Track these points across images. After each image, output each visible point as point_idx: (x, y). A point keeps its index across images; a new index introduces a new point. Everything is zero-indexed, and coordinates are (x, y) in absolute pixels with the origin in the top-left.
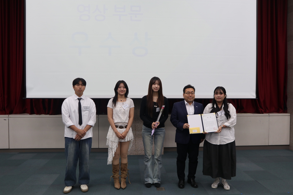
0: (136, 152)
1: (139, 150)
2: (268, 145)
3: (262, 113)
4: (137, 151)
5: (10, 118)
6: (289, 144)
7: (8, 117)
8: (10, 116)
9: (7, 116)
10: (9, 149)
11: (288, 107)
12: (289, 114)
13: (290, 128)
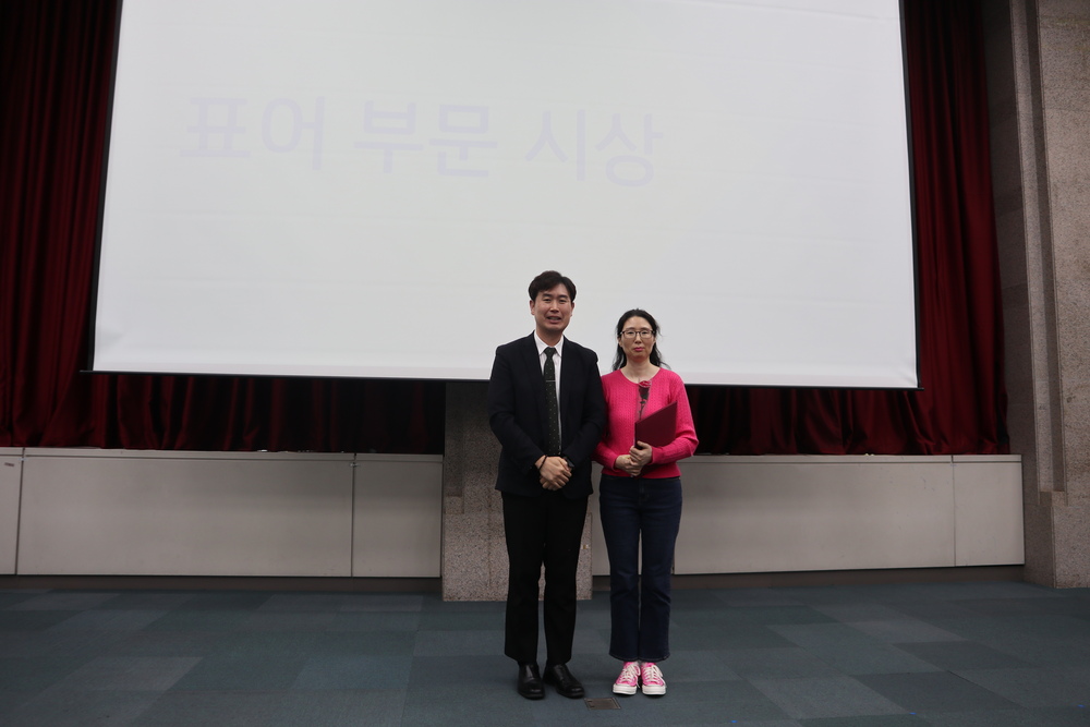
0: (492, 588)
1: (501, 581)
2: (953, 565)
3: (930, 454)
4: (494, 585)
5: (26, 460)
6: (1021, 562)
7: (22, 456)
8: (30, 450)
9: (19, 450)
10: (15, 576)
11: (1011, 432)
12: (1017, 458)
13: (1024, 504)
